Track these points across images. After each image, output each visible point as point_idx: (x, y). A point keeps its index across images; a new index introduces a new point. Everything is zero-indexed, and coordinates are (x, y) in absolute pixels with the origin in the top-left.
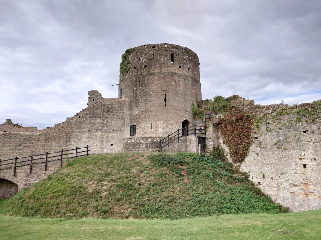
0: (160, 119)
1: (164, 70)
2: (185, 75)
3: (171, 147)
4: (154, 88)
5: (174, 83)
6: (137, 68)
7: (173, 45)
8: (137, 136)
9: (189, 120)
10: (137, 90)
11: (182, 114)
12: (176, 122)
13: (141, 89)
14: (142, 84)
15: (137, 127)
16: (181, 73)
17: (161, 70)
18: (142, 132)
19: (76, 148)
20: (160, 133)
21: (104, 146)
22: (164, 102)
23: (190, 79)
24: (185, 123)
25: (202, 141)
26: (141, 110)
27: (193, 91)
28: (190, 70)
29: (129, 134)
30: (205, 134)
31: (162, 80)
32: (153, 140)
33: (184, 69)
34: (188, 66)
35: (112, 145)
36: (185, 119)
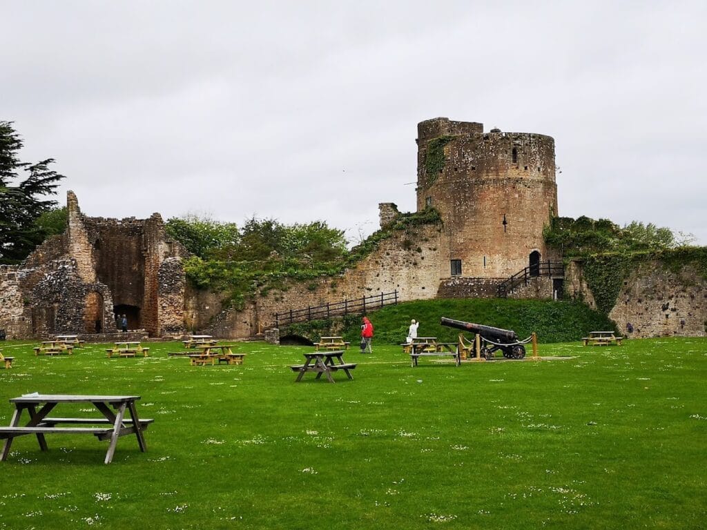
0: (497, 252)
1: (502, 175)
2: (533, 181)
3: (515, 293)
4: (487, 204)
5: (517, 196)
6: (460, 171)
7: (515, 134)
8: (463, 275)
9: (539, 251)
10: (460, 205)
11: (529, 243)
12: (521, 255)
13: (466, 205)
14: (469, 197)
15: (463, 263)
16: (527, 177)
17: (497, 175)
18: (470, 271)
19: (381, 294)
20: (497, 271)
21: (412, 290)
22: (504, 226)
23: (541, 185)
24: (534, 257)
25: (559, 285)
26: (469, 237)
27: (546, 204)
28: (541, 170)
29: (450, 271)
30: (563, 274)
31: (500, 192)
32: (488, 281)
33: (531, 171)
34: (538, 165)
35: (423, 288)
36: (533, 250)
